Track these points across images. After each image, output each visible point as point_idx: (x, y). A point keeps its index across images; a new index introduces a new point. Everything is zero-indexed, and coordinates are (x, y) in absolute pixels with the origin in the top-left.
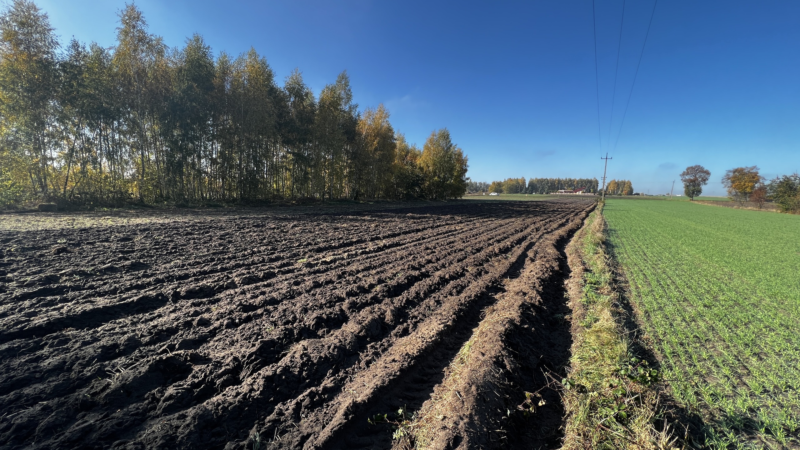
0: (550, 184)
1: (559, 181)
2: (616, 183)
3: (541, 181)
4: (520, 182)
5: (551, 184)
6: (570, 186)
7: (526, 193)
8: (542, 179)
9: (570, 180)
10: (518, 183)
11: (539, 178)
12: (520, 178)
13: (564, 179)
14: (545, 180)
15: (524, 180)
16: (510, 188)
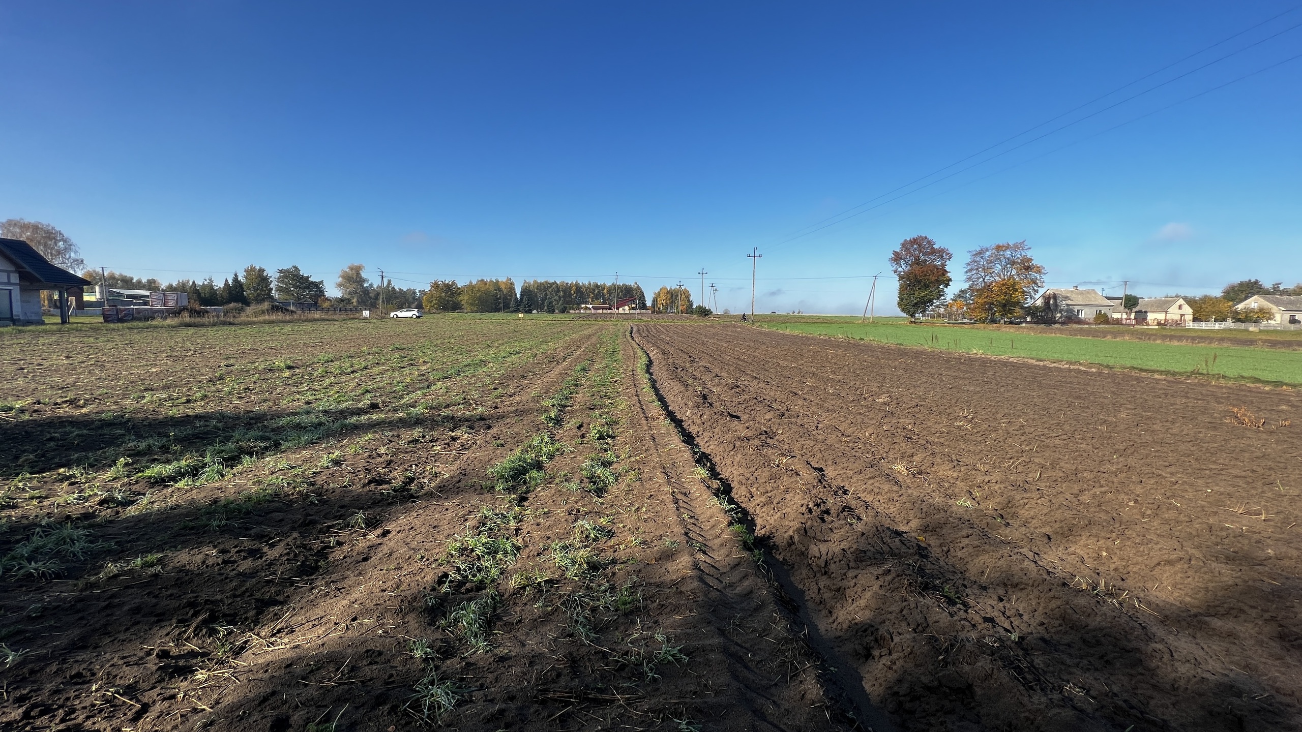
0: (561, 294)
1: (578, 288)
2: (668, 292)
3: (545, 287)
4: (503, 287)
5: (564, 292)
6: (597, 297)
7: (517, 311)
8: (547, 282)
9: (597, 286)
10: (500, 289)
11: (541, 280)
12: (502, 279)
13: (587, 283)
14: (552, 284)
15: (512, 284)
16: (480, 299)
